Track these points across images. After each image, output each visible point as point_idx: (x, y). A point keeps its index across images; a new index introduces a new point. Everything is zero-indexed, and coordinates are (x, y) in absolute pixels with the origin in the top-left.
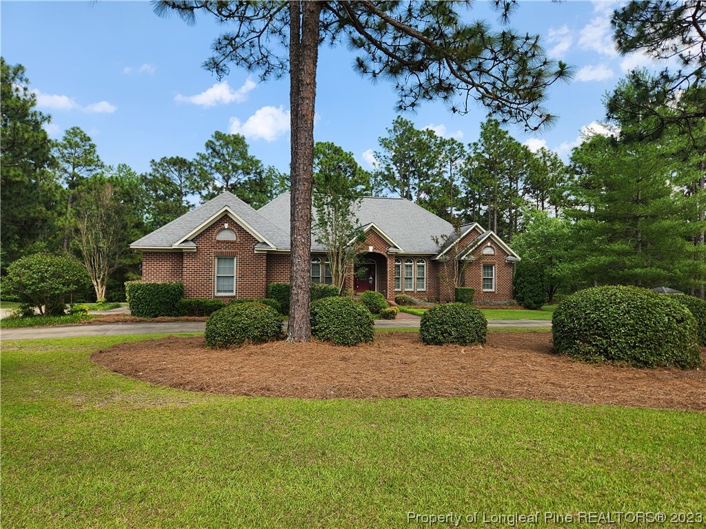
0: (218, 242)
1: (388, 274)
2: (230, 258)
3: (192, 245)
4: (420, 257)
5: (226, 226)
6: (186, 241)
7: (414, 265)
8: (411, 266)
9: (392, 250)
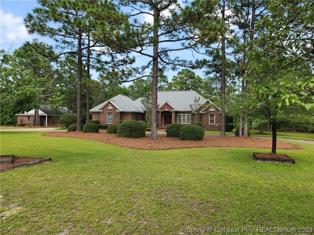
0: (108, 109)
1: (172, 118)
2: (111, 113)
3: (101, 110)
4: (188, 112)
5: (110, 105)
6: (100, 109)
7: (186, 115)
8: (185, 115)
9: (173, 110)
